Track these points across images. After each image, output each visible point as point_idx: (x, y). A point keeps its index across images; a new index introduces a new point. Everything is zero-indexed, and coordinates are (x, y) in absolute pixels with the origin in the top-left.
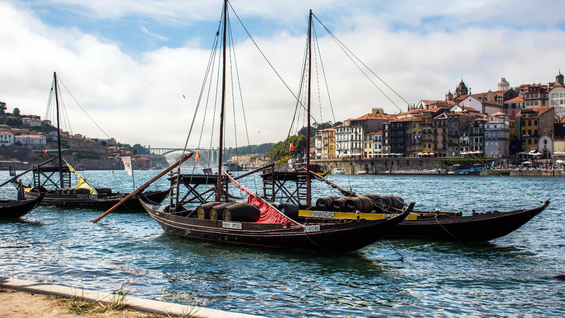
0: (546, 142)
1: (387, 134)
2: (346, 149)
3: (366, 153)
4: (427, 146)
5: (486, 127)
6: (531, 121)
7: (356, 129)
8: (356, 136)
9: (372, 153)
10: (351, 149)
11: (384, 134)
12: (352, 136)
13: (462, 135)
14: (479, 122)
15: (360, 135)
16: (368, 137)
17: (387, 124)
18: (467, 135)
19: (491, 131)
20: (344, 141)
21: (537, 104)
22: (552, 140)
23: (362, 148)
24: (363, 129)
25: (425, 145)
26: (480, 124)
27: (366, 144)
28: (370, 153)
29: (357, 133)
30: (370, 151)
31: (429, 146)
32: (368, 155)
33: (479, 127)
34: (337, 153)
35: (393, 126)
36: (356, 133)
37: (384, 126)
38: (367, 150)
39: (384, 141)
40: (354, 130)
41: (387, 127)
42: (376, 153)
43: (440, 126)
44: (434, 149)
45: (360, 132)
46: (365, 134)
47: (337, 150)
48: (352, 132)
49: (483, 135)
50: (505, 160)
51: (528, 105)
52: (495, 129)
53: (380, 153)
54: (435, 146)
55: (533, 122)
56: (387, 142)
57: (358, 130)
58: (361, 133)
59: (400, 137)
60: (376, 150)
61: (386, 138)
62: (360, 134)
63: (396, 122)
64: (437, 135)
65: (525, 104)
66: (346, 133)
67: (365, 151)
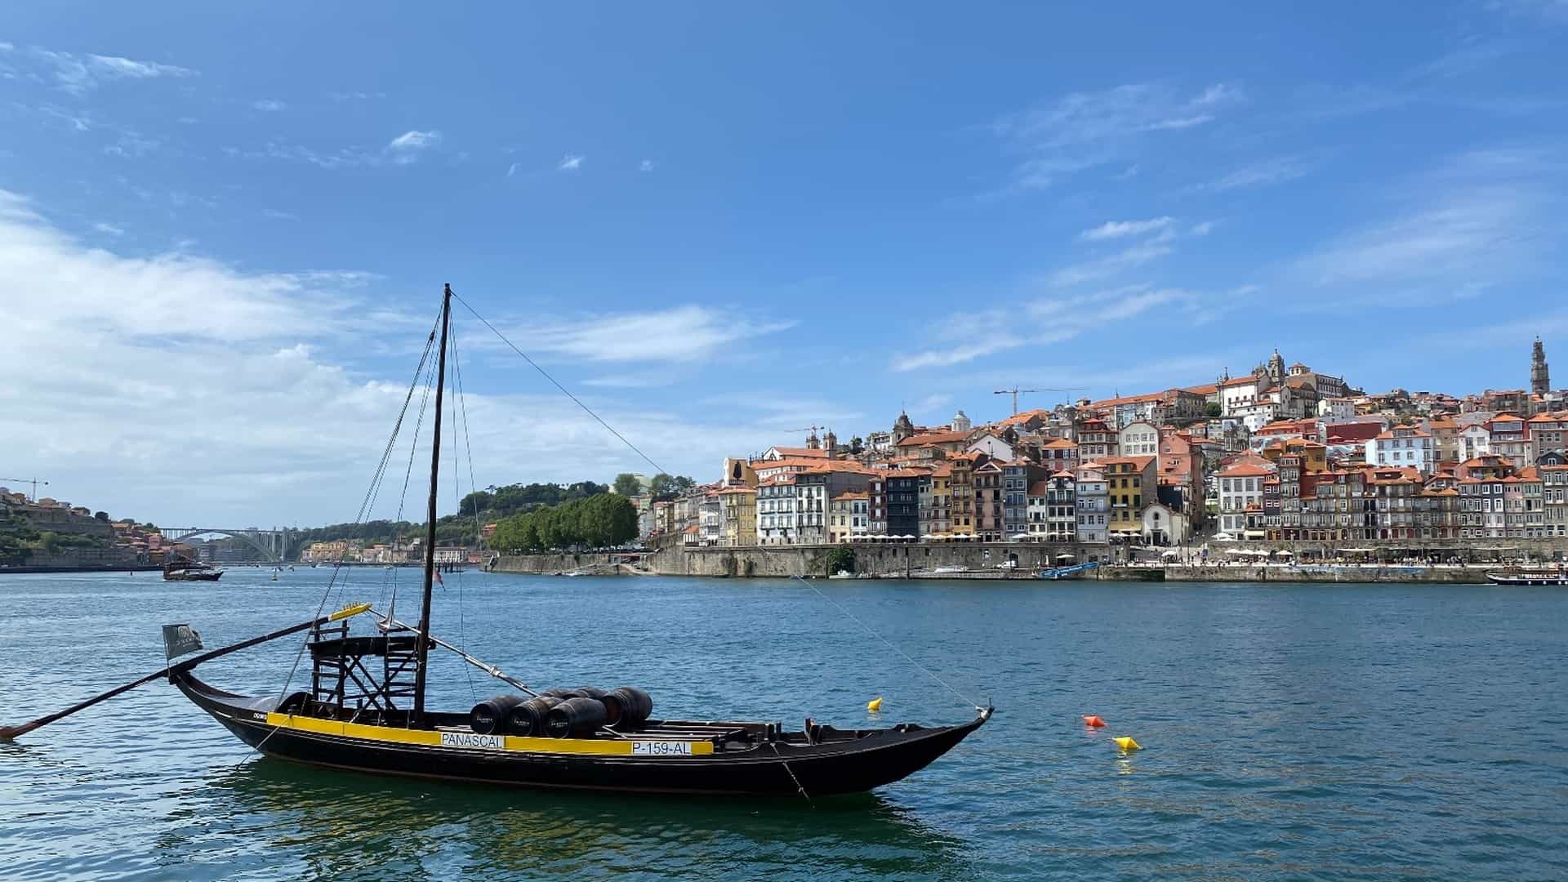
0: (1157, 516)
1: (878, 500)
2: (785, 526)
3: (833, 534)
4: (962, 521)
5: (1079, 488)
6: (1126, 480)
7: (810, 490)
8: (810, 503)
9: (848, 533)
10: (797, 527)
11: (873, 500)
12: (800, 502)
13: (1032, 503)
14: (1066, 479)
15: (819, 502)
16: (838, 505)
17: (878, 482)
18: (1041, 503)
19: (1089, 496)
20: (779, 513)
21: (1101, 452)
22: (1170, 514)
23: (823, 524)
24: (826, 490)
25: (958, 519)
26: (1067, 482)
27: (833, 517)
28: (843, 534)
29: (812, 498)
30: (843, 530)
31: (967, 522)
32: (838, 539)
33: (1065, 488)
34: (761, 534)
35: (891, 484)
36: (810, 497)
37: (873, 485)
38: (837, 528)
39: (874, 513)
40: (805, 492)
41: (878, 487)
42: (857, 533)
43: (987, 486)
44: (978, 527)
45: (819, 494)
46: (831, 498)
47: (762, 529)
48: (801, 496)
49: (1074, 503)
50: (1122, 549)
51: (1085, 452)
52: (1097, 492)
53: (864, 534)
54: (980, 522)
55: (1131, 482)
56: (878, 513)
57: (814, 493)
58: (823, 497)
59: (905, 504)
60: (855, 529)
61: (877, 507)
62: (819, 498)
63: (898, 478)
64: (984, 502)
65: (1080, 452)
66: (784, 497)
67: (832, 531)
